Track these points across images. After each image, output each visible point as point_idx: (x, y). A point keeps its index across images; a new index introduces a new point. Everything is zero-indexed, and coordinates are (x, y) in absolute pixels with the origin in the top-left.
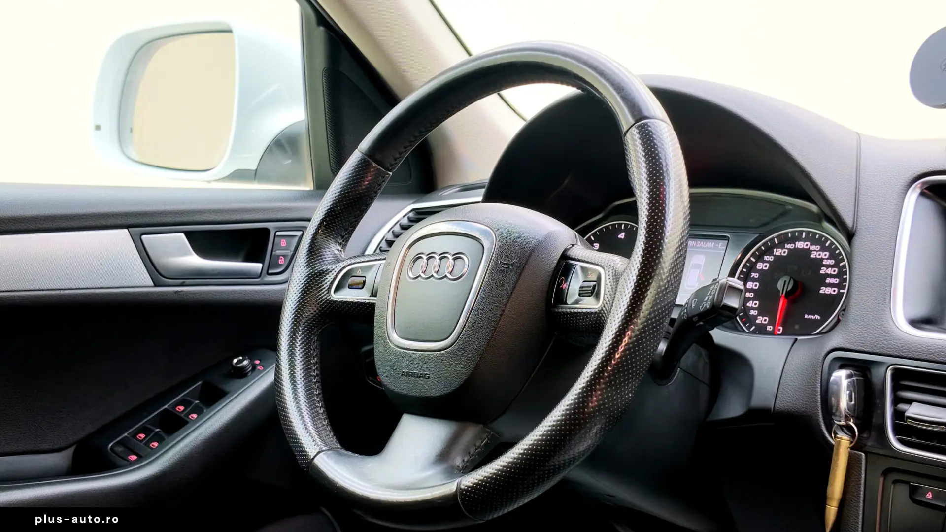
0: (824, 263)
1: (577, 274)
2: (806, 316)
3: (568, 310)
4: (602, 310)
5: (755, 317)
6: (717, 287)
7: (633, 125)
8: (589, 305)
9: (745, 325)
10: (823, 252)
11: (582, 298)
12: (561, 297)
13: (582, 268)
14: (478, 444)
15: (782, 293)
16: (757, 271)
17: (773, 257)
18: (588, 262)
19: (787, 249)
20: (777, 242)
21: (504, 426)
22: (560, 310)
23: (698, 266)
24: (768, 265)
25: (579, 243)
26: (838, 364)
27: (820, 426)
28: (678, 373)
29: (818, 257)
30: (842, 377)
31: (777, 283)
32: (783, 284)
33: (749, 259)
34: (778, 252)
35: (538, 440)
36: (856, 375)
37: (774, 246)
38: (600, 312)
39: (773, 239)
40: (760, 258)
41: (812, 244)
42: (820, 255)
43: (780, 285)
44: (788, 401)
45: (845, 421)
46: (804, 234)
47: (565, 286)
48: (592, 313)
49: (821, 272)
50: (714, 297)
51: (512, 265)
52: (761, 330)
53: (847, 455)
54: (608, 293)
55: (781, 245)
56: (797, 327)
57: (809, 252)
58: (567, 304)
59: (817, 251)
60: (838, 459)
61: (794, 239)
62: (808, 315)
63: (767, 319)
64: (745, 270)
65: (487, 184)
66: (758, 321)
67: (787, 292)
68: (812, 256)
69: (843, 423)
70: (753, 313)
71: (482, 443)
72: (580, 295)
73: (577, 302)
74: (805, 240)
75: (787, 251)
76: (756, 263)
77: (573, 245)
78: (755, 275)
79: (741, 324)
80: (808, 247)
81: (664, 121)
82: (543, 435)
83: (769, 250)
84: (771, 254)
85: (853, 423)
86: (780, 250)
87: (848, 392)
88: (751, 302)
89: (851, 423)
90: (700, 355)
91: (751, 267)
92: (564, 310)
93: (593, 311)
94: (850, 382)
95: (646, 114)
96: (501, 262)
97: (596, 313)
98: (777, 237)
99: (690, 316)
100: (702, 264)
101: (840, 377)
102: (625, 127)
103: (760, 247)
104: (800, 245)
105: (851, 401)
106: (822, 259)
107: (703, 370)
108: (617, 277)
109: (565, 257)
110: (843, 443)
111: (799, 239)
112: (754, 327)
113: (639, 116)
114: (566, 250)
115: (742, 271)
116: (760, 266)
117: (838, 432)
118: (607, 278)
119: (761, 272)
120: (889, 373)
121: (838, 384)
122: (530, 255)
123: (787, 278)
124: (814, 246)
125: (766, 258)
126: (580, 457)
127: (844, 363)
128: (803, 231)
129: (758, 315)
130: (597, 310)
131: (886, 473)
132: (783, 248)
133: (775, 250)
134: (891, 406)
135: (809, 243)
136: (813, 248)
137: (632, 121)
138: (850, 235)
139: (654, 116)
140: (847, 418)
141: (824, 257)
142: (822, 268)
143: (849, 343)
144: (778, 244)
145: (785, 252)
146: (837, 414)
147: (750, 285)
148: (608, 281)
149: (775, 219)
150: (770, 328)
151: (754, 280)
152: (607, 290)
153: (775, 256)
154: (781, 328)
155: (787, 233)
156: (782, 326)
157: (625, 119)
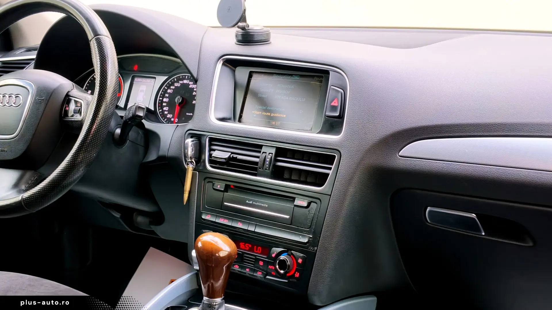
0: (194, 90)
1: (72, 102)
2: (187, 114)
3: (69, 119)
4: (82, 119)
5: (167, 115)
6: (135, 107)
7: (94, 37)
8: (78, 118)
9: (162, 118)
10: (194, 85)
11: (75, 114)
12: (66, 113)
13: (75, 101)
14: (32, 179)
15: (177, 104)
16: (168, 93)
17: (174, 87)
18: (77, 98)
19: (180, 83)
20: (176, 80)
21: (43, 170)
22: (66, 119)
23: (142, 91)
24: (172, 90)
25: (75, 88)
26: (190, 136)
27: (183, 162)
28: (127, 143)
29: (192, 87)
30: (189, 142)
31: (175, 99)
32: (178, 99)
33: (164, 88)
34: (176, 85)
35: (56, 176)
36: (195, 140)
37: (175, 82)
38: (82, 121)
39: (174, 78)
40: (169, 87)
41: (190, 82)
42: (193, 86)
43: (176, 100)
44: (172, 153)
45: (191, 159)
46: (187, 76)
47: (67, 109)
48: (78, 121)
49: (193, 94)
50: (133, 111)
51: (43, 100)
52: (169, 121)
53: (192, 173)
54: (85, 112)
55: (177, 82)
56: (183, 119)
57: (189, 85)
58: (69, 117)
59: (192, 85)
60: (188, 175)
61: (183, 79)
62: (188, 113)
63: (172, 115)
64: (162, 93)
65: (38, 48)
66: (168, 117)
67: (179, 103)
68: (190, 87)
69: (190, 160)
70: (166, 113)
71: (34, 178)
72: (74, 113)
73: (72, 116)
74: (187, 79)
75: (180, 84)
76: (167, 90)
77: (72, 90)
78: (167, 95)
79: (161, 118)
80: (188, 83)
81: (108, 37)
82: (57, 174)
83: (173, 84)
84: (174, 86)
85: (194, 160)
86: (177, 84)
87: (192, 148)
88: (165, 108)
89: (193, 160)
90: (138, 133)
91: (165, 92)
92: (67, 119)
93: (79, 120)
94: (192, 144)
95: (99, 33)
96: (37, 99)
97: (80, 121)
98: (176, 78)
99: (126, 119)
100: (145, 89)
101: (188, 142)
102: (90, 38)
103: (169, 82)
104: (185, 82)
105: (193, 151)
106: (194, 88)
107: (141, 141)
108: (88, 105)
109: (68, 95)
110: (190, 168)
111: (185, 79)
112: (166, 119)
113: (96, 33)
114: (69, 92)
115: (161, 93)
116: (169, 91)
117: (189, 164)
118: (85, 105)
119: (169, 93)
120: (207, 140)
121: (187, 144)
122: (51, 95)
123: (179, 97)
124: (191, 82)
125: (172, 87)
126: (76, 180)
127: (192, 136)
128: (186, 75)
129: (168, 114)
130: (80, 120)
131: (205, 179)
132: (179, 83)
133: (175, 84)
134: (208, 152)
135: (189, 81)
136: (191, 83)
137: (93, 36)
138: (195, 81)
139: (102, 34)
140: (191, 158)
141: (195, 87)
142: (194, 92)
143: (194, 127)
144: (176, 81)
145: (179, 85)
146: (188, 157)
147: (165, 100)
148: (85, 107)
149: (174, 70)
150: (172, 119)
151: (166, 97)
152: (84, 111)
153: (175, 86)
154: (177, 119)
155: (180, 76)
156: (177, 118)
157: (90, 35)
